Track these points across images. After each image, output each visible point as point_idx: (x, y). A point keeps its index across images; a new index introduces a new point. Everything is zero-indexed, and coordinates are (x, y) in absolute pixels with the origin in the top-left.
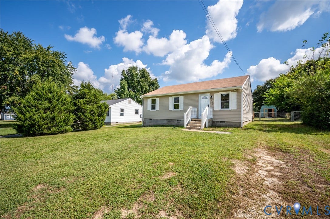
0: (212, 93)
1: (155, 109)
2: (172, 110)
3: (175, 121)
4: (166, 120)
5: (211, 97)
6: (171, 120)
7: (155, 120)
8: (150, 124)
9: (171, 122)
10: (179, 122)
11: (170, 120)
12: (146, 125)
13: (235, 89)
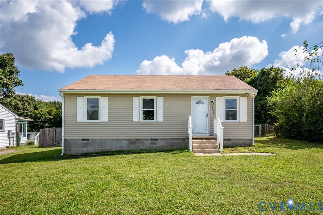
0: (213, 96)
1: (97, 119)
2: (139, 122)
3: (146, 142)
4: (126, 140)
5: (212, 102)
6: (138, 140)
7: (98, 140)
8: (85, 150)
9: (137, 144)
10: (154, 144)
11: (136, 141)
12: (73, 152)
13: (247, 94)
